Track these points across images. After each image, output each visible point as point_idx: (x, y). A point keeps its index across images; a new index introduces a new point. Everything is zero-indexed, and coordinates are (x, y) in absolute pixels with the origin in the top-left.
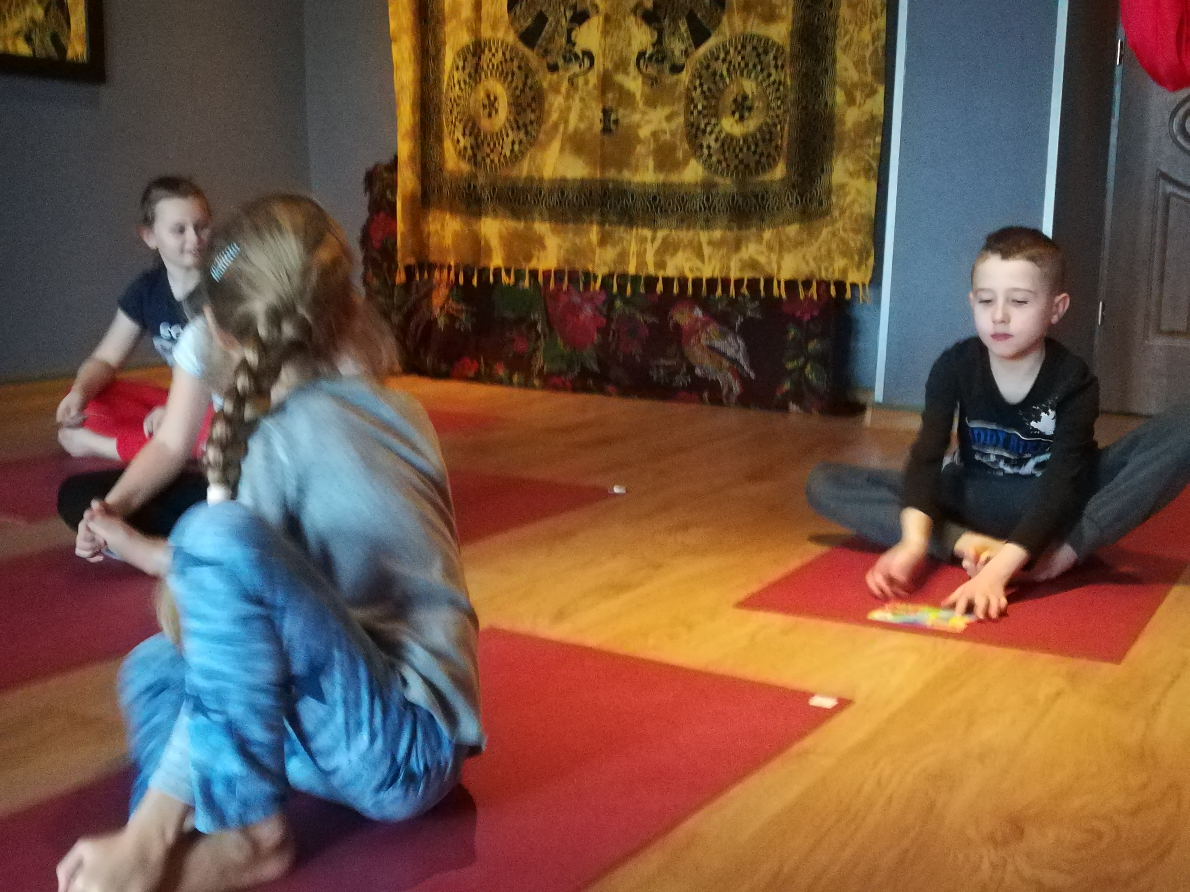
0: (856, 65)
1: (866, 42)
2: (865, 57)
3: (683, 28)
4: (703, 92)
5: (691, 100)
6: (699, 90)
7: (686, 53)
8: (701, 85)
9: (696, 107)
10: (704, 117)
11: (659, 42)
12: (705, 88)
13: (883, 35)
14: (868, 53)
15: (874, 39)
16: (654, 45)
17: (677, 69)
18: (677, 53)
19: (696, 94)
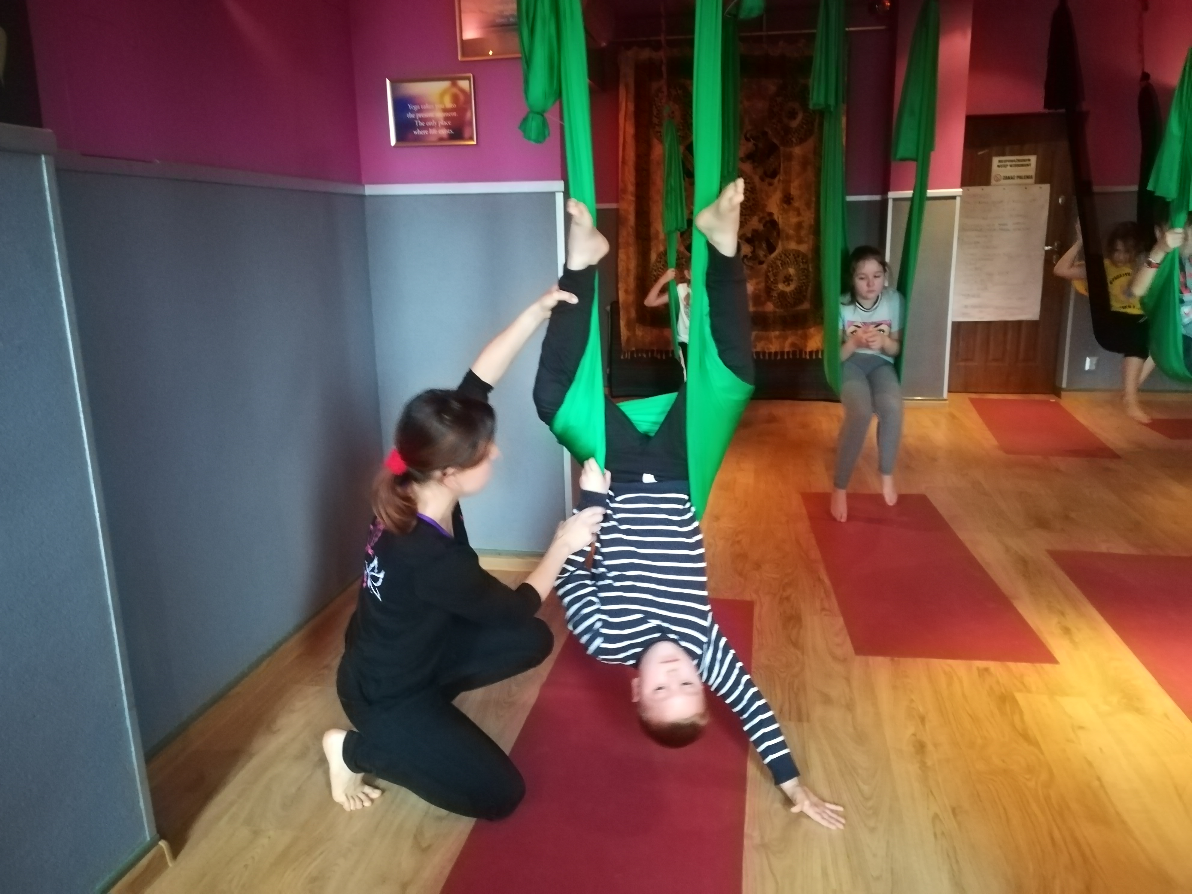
3: (764, 245)
4: (773, 274)
5: (767, 277)
6: (771, 272)
7: (765, 256)
8: (772, 270)
9: (770, 280)
10: (774, 284)
11: (753, 252)
12: (774, 271)
16: (751, 253)
17: (761, 263)
18: (761, 256)
19: (770, 274)
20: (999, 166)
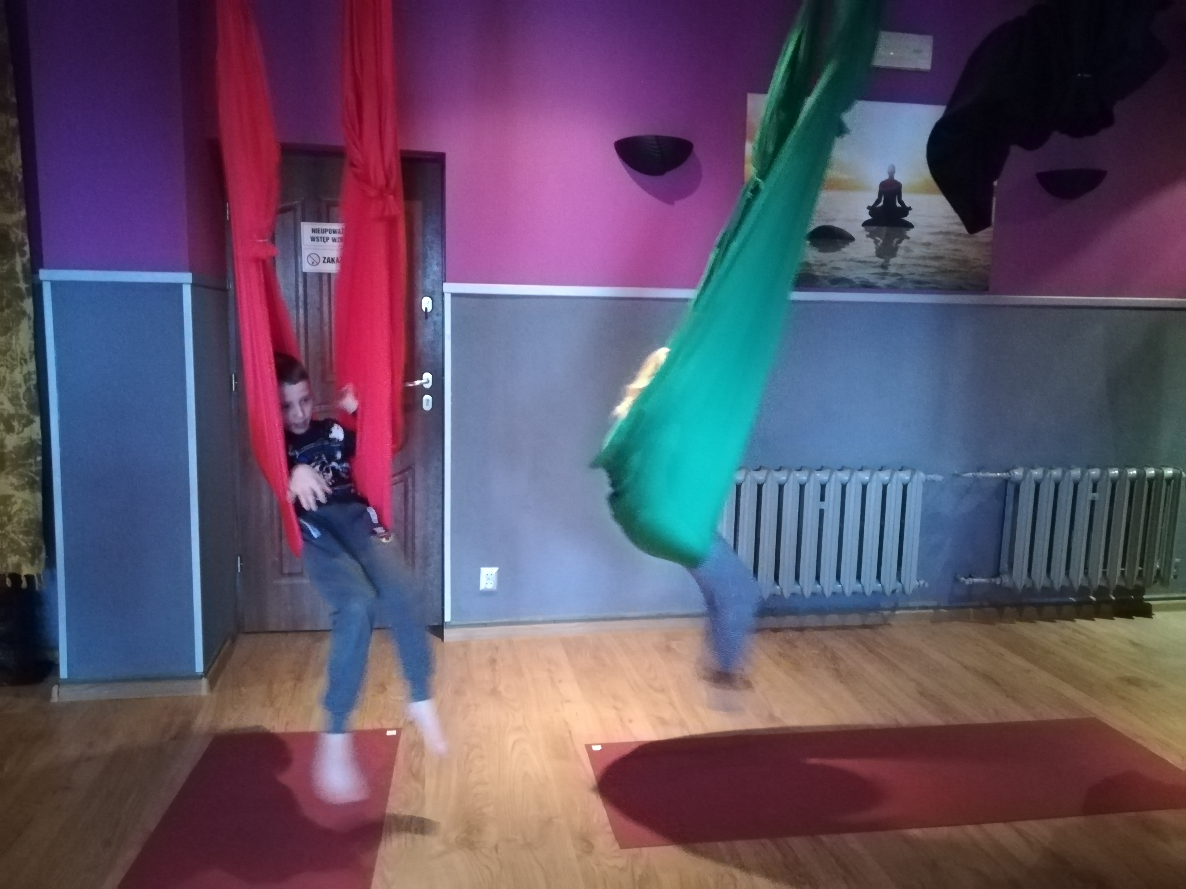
0: (11, 400)
1: (18, 382)
2: (19, 394)
13: (34, 377)
14: (22, 391)
15: (27, 379)
20: (313, 239)
